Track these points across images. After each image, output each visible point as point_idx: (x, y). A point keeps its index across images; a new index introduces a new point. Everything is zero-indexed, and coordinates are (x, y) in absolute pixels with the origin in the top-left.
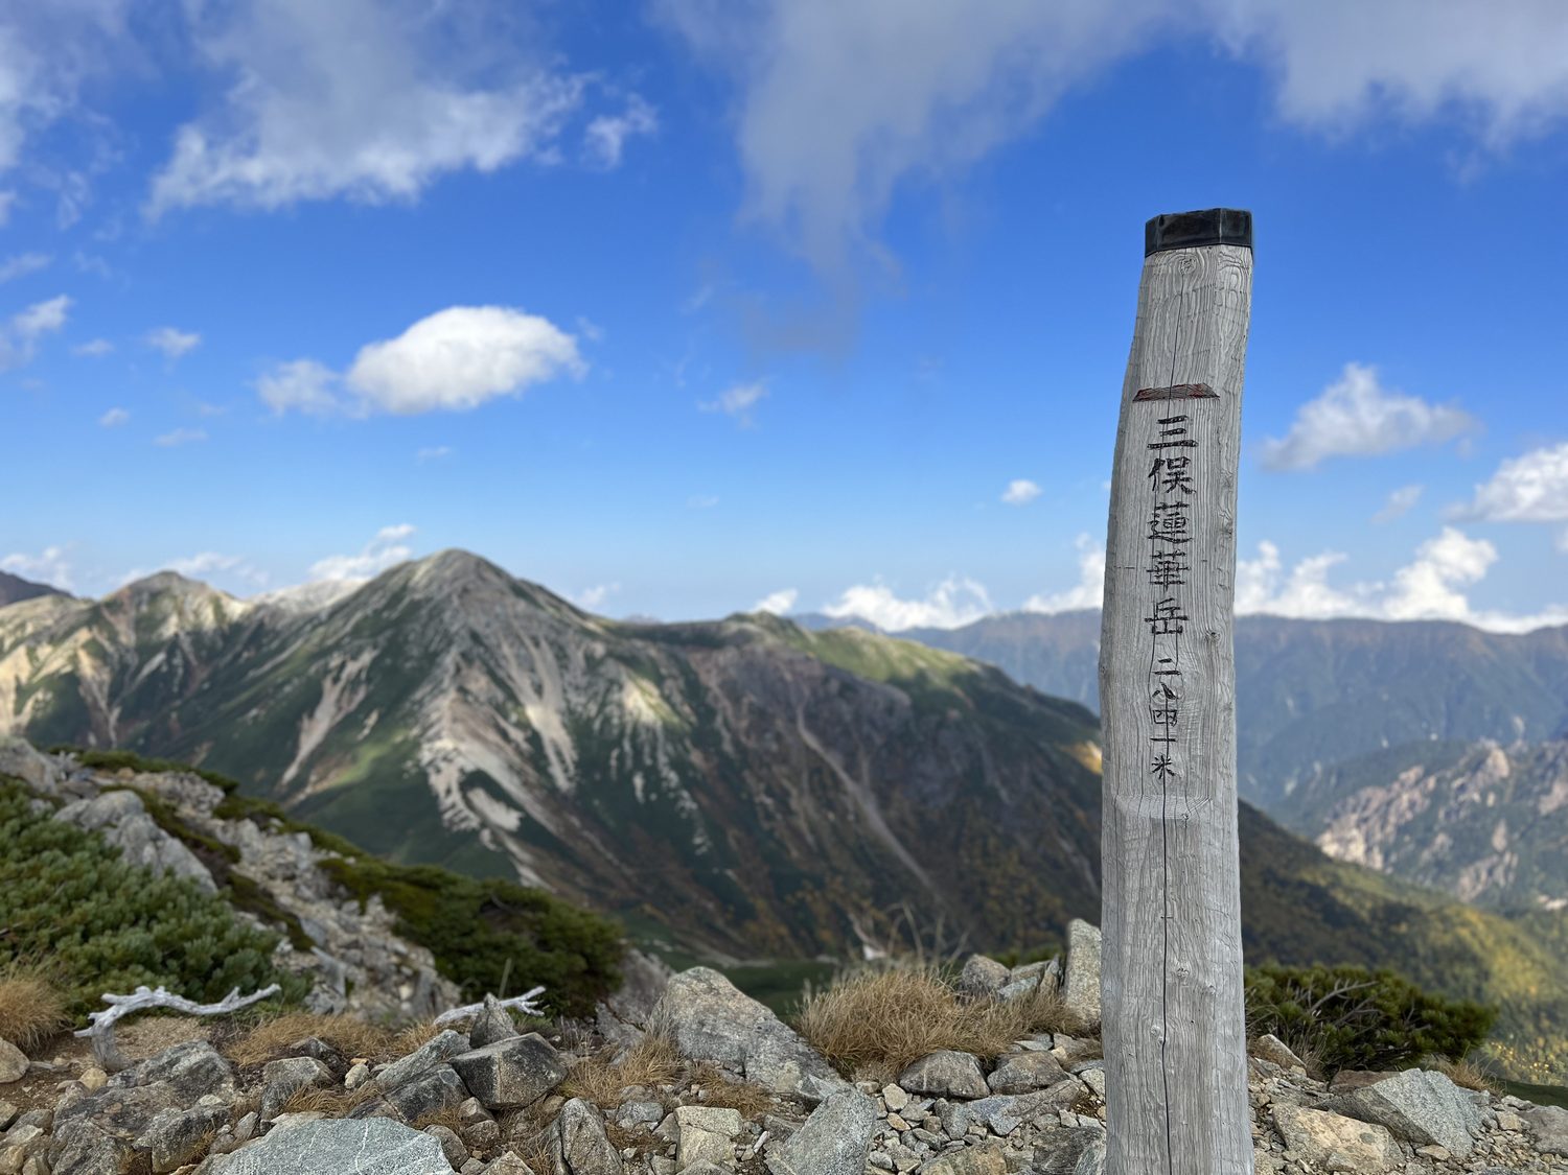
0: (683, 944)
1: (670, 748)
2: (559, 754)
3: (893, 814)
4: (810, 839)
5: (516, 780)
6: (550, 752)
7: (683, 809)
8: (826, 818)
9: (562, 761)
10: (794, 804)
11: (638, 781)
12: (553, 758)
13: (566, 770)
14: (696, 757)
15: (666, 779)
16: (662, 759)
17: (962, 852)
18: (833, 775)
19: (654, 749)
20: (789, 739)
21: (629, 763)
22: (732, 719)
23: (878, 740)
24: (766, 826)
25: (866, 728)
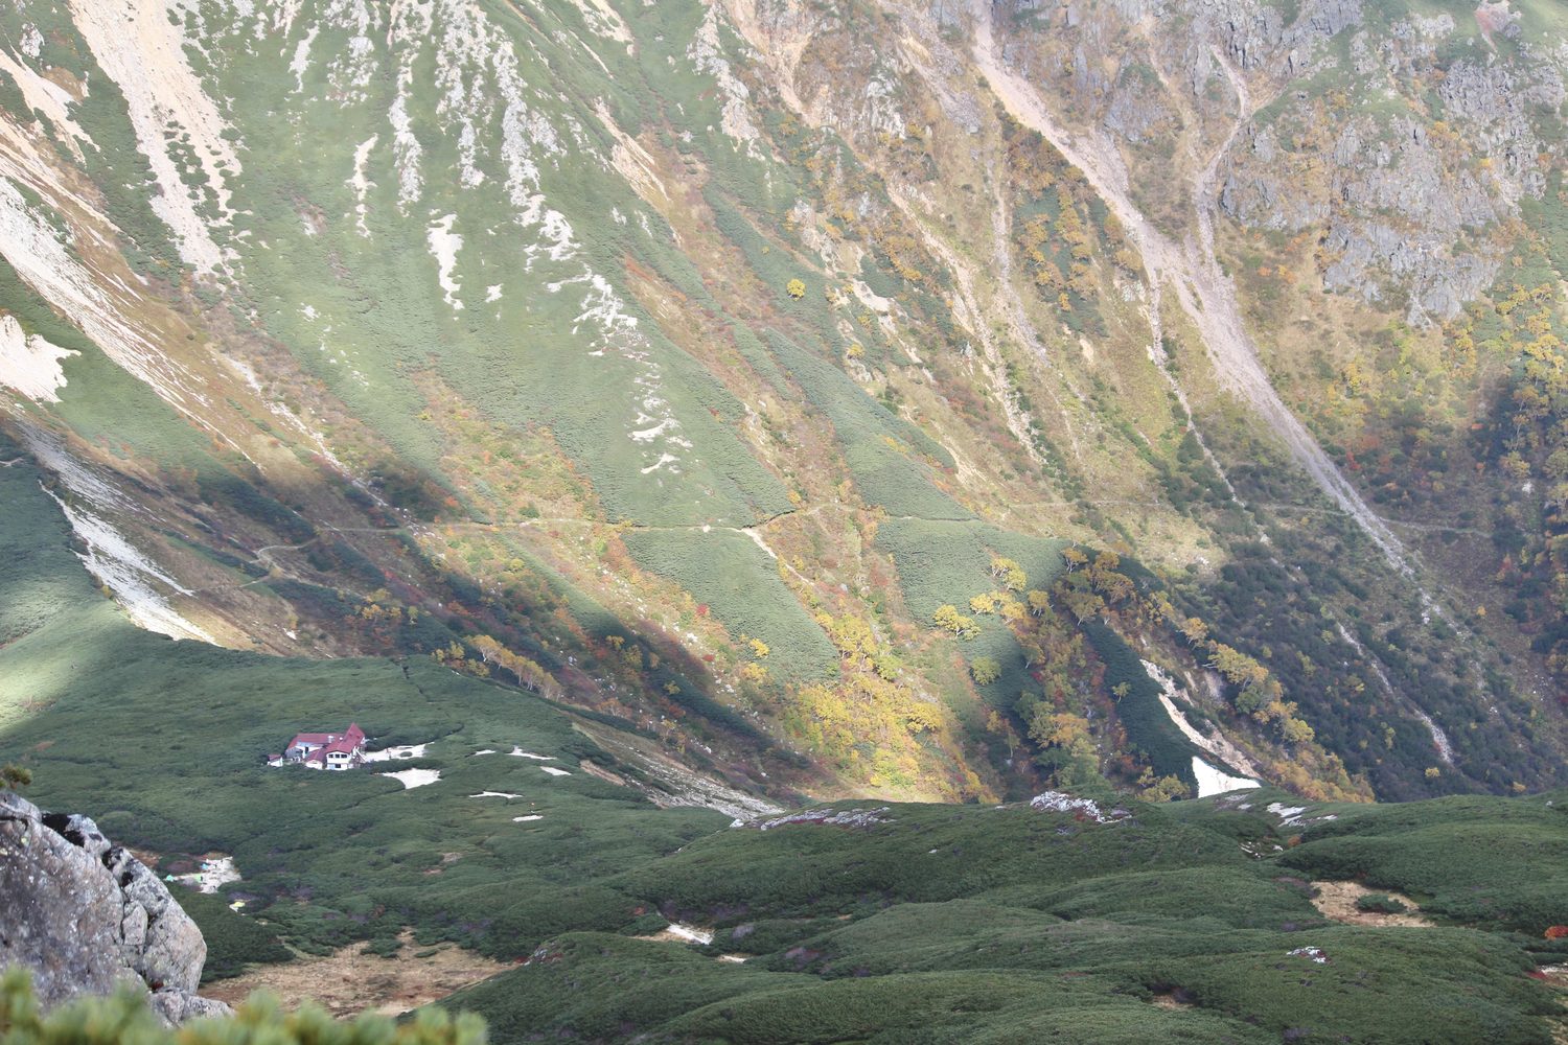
0: (603, 760)
1: (544, 133)
2: (183, 155)
3: (1292, 340)
4: (1018, 424)
5: (48, 240)
6: (153, 146)
7: (591, 328)
8: (1075, 357)
9: (196, 180)
10: (962, 311)
11: (444, 244)
12: (165, 170)
13: (207, 211)
14: (631, 161)
15: (532, 234)
16: (521, 170)
17: (1514, 461)
18: (1098, 211)
19: (493, 136)
20: (947, 100)
21: (411, 181)
22: (750, 34)
23: (1246, 96)
24: (872, 384)
25: (1207, 58)
